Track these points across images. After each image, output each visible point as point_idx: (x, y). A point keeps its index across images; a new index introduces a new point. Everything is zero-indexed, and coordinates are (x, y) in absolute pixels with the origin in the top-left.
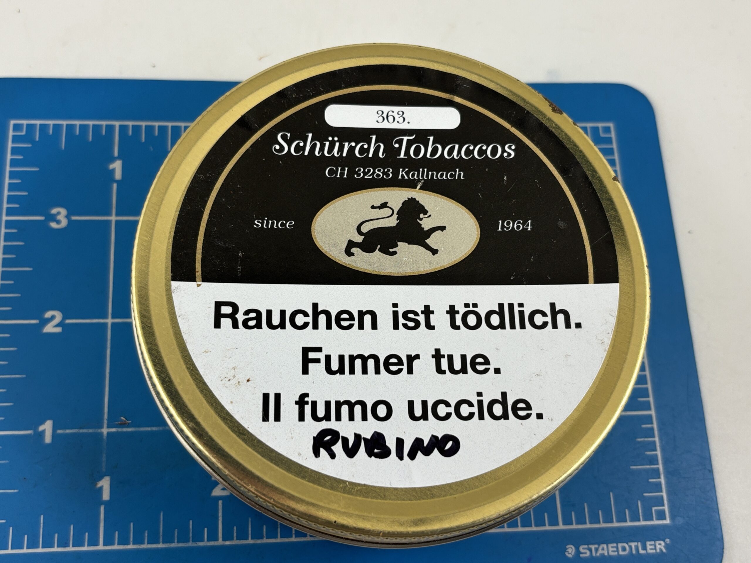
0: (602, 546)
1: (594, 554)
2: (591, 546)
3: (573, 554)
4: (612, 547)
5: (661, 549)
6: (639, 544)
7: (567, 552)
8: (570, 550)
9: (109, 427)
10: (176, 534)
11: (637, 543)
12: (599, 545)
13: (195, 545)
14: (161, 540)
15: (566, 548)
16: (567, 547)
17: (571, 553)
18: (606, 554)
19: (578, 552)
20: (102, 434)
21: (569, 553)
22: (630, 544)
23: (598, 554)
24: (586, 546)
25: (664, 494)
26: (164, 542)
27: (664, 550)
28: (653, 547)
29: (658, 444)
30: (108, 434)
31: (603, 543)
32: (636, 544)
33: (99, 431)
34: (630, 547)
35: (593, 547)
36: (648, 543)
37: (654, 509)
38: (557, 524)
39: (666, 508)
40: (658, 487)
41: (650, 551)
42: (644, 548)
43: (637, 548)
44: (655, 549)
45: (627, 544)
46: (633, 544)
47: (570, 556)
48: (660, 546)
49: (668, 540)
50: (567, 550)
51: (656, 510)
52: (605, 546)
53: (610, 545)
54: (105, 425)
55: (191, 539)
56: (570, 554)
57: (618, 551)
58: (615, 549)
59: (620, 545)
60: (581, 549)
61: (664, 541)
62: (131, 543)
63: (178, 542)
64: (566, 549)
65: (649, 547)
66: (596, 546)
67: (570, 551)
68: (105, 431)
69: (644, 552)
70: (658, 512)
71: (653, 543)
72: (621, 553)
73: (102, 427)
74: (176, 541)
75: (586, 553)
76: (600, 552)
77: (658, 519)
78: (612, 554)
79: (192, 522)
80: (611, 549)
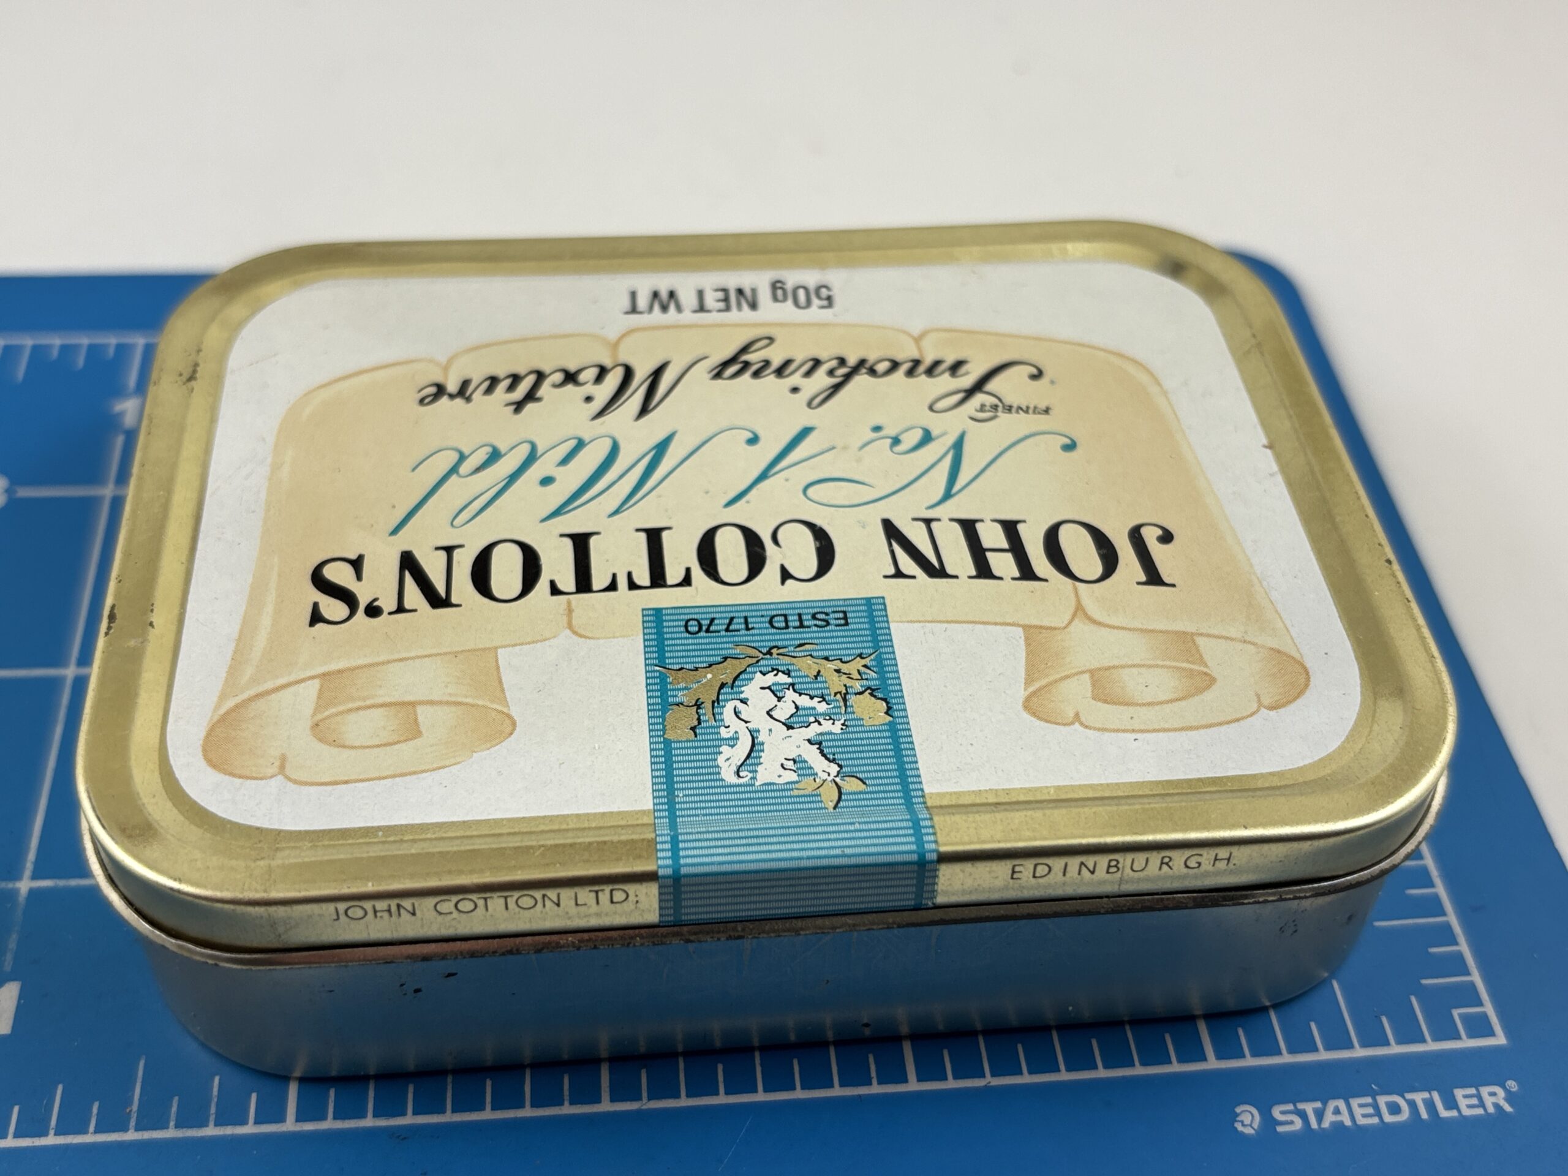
0: (1332, 1104)
1: (1314, 1125)
2: (1300, 1106)
3: (1256, 1125)
4: (1361, 1106)
5: (1496, 1106)
6: (1436, 1096)
7: (1240, 1124)
8: (1247, 1119)
9: (35, 877)
10: (174, 1109)
11: (1430, 1094)
12: (1325, 1103)
13: (221, 1133)
14: (133, 1123)
15: (1236, 1113)
16: (1238, 1110)
17: (1251, 1125)
18: (1348, 1122)
19: (1269, 1122)
20: (15, 892)
21: (1243, 1125)
22: (1409, 1096)
23: (1326, 1124)
24: (1290, 1107)
25: (1476, 978)
26: (137, 1129)
27: (1508, 1108)
28: (1475, 1101)
29: (1434, 873)
30: (32, 892)
31: (1335, 1098)
32: (1426, 1095)
33: (10, 885)
34: (1412, 1104)
35: (1309, 1108)
36: (1459, 1093)
37: (1456, 1013)
38: (1204, 1059)
39: (1489, 1009)
40: (1458, 965)
41: (1467, 1112)
42: (1451, 1103)
43: (1430, 1105)
44: (1482, 1104)
45: (1404, 1097)
46: (1419, 1097)
47: (1249, 1131)
48: (1494, 1097)
49: (1512, 1085)
50: (1238, 1119)
51: (1460, 1015)
52: (1341, 1104)
53: (1355, 1102)
54: (28, 873)
55: (212, 1118)
56: (1250, 1128)
57: (1378, 1113)
58: (1370, 1110)
59: (1382, 1100)
60: (1277, 1112)
61: (1504, 1087)
62: (52, 1132)
63: (176, 1127)
64: (1237, 1115)
65: (1463, 1103)
66: (1318, 1105)
67: (1247, 1121)
68: (24, 886)
69: (1454, 1113)
70: (1465, 1018)
71: (1472, 1091)
72: (1388, 1118)
73: (18, 877)
74: (172, 1124)
75: (1292, 1122)
76: (1329, 1118)
77: (1472, 1035)
78: (1361, 1121)
79: (220, 1080)
80: (1358, 1112)
